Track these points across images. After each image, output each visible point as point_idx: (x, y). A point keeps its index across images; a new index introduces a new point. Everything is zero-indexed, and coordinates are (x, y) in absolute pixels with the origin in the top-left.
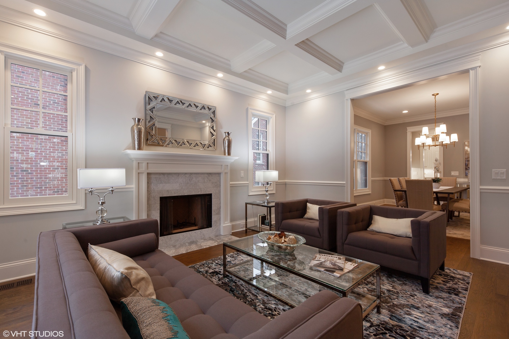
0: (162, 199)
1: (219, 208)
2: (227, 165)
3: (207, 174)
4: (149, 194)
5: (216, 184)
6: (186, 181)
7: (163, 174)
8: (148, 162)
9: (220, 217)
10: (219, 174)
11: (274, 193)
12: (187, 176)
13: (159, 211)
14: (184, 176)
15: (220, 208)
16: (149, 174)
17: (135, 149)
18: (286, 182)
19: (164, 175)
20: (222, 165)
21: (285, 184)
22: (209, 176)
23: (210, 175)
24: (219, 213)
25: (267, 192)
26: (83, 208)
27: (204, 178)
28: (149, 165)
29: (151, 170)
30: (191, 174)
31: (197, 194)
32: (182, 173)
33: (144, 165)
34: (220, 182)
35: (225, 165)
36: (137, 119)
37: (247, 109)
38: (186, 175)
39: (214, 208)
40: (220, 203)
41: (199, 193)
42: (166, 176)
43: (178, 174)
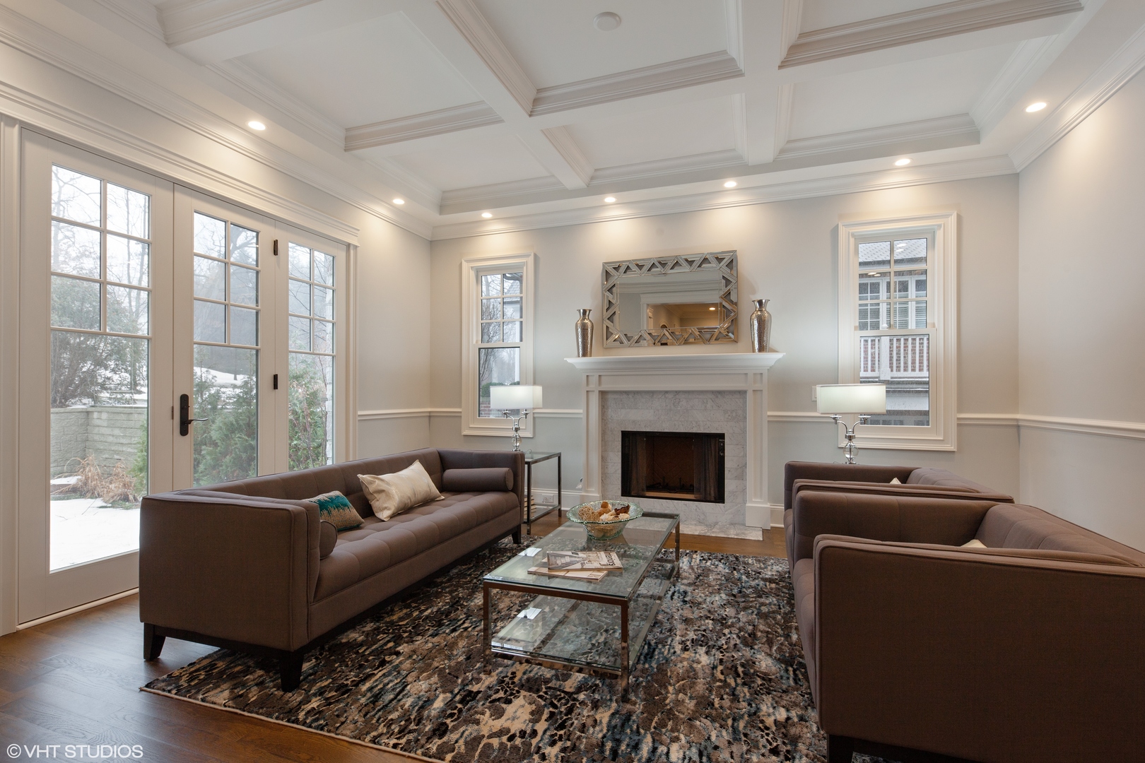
0: (625, 435)
1: (742, 468)
2: (762, 374)
3: (713, 392)
4: (605, 425)
5: (734, 414)
6: (666, 406)
7: (627, 393)
8: (600, 374)
9: (745, 486)
10: (742, 393)
11: (954, 452)
12: (670, 396)
13: (620, 454)
14: (663, 397)
15: (745, 466)
16: (603, 394)
17: (579, 356)
18: (1017, 420)
19: (628, 395)
20: (746, 374)
21: (1017, 427)
22: (717, 397)
23: (719, 396)
24: (741, 476)
25: (850, 440)
26: (531, 436)
27: (705, 401)
28: (603, 378)
29: (605, 387)
30: (677, 392)
31: (690, 431)
32: (660, 392)
33: (594, 380)
34: (744, 411)
35: (755, 374)
36: (582, 311)
37: (835, 231)
38: (667, 395)
39: (729, 464)
40: (745, 455)
41: (695, 430)
42: (630, 396)
43: (652, 393)
